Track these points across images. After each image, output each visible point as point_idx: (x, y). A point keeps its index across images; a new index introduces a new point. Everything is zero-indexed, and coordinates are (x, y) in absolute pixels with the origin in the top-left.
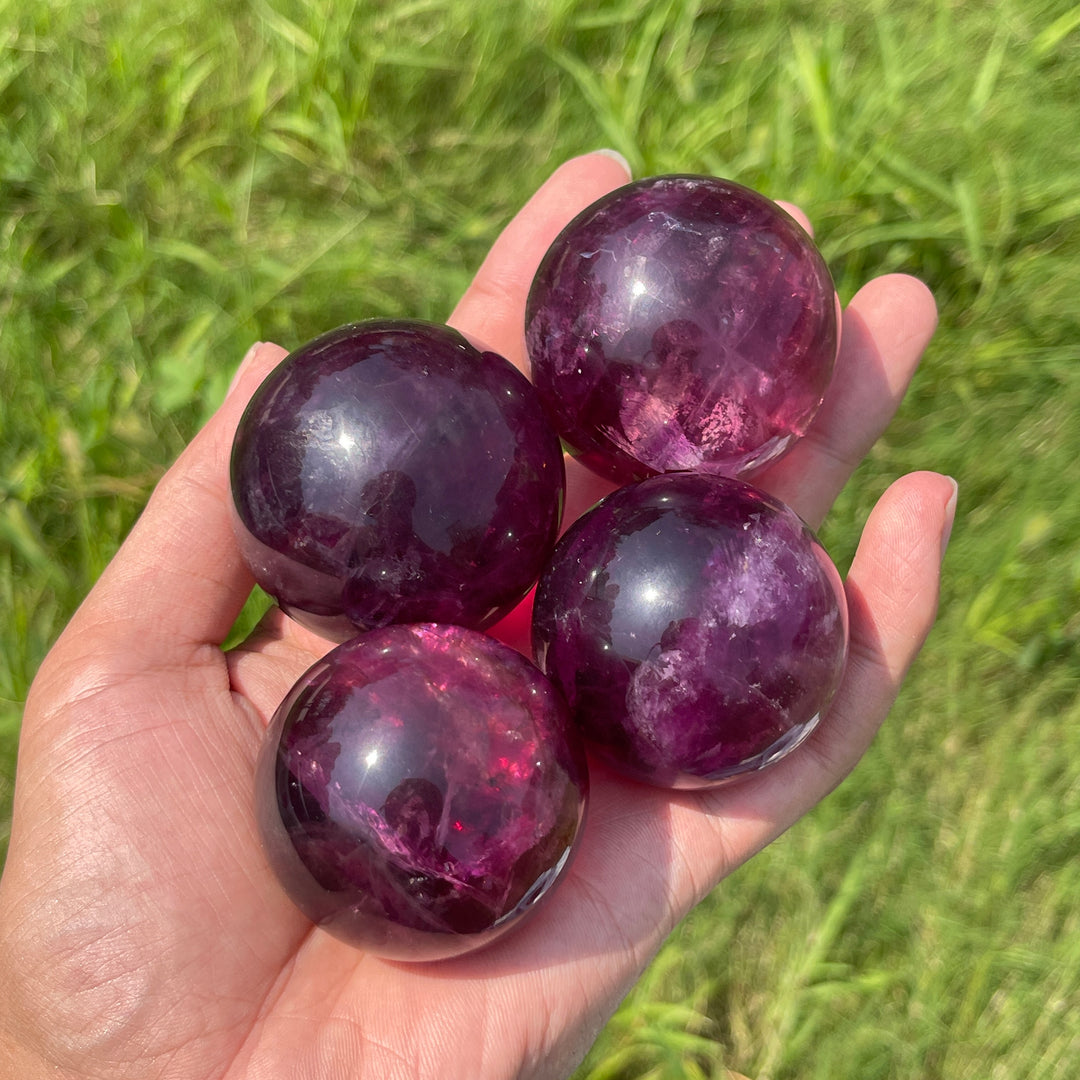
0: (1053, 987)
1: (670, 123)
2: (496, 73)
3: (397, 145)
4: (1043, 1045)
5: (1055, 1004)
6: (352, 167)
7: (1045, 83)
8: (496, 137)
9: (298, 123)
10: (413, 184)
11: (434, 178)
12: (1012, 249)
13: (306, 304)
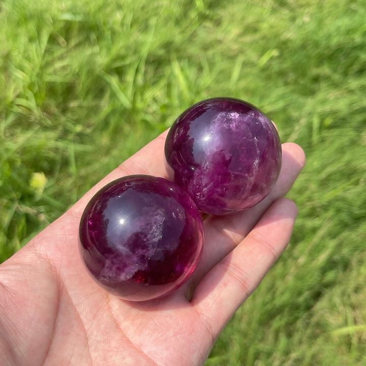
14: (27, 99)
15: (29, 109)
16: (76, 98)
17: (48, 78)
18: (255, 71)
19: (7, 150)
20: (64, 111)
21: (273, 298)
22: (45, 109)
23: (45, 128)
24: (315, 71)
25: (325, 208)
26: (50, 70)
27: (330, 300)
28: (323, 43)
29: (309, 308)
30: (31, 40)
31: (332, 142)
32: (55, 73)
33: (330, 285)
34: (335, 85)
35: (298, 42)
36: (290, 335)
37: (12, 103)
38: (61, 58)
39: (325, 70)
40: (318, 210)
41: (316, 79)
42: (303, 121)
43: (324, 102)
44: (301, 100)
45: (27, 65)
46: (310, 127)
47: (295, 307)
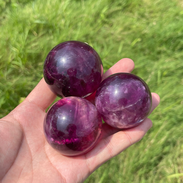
14: (18, 61)
15: (19, 66)
17: (28, 51)
18: (130, 48)
19: (8, 86)
20: (36, 67)
21: (138, 160)
22: (26, 66)
23: (27, 76)
24: (159, 49)
25: (164, 115)
26: (29, 47)
27: (167, 161)
28: (163, 35)
29: (156, 165)
30: (20, 33)
31: (167, 83)
32: (32, 49)
34: (169, 56)
35: (151, 35)
36: (146, 178)
37: (10, 63)
38: (35, 42)
39: (164, 48)
40: (161, 116)
41: (159, 53)
42: (153, 73)
43: (163, 64)
44: (152, 63)
45: (18, 45)
46: (156, 76)
47: (149, 165)
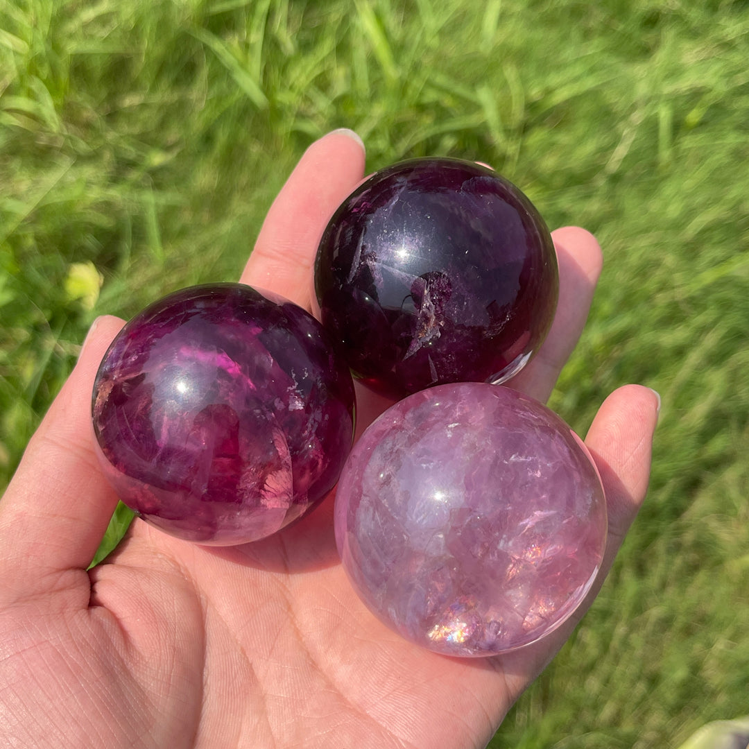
0: (617, 620)
1: (284, 70)
2: (159, 50)
3: (96, 110)
4: (617, 659)
5: (621, 630)
6: (65, 129)
7: (536, 15)
8: (164, 95)
9: (22, 103)
10: (111, 136)
11: (125, 128)
12: (525, 129)
13: (43, 228)
16: (135, 87)
33: (717, 464)
